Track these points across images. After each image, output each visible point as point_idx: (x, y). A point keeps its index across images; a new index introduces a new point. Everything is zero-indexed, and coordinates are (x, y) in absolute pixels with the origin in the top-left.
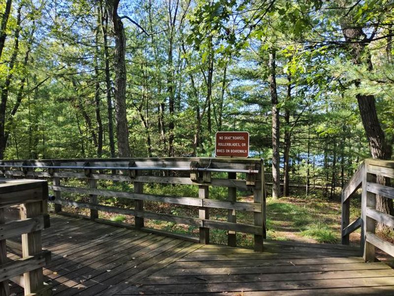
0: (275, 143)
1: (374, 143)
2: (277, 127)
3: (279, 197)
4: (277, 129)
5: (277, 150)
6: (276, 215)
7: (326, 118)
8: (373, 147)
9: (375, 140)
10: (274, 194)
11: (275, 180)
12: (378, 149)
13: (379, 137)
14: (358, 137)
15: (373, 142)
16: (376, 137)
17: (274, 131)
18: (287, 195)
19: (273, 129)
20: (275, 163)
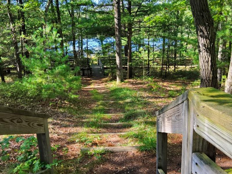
0: (117, 33)
1: (203, 32)
2: (118, 17)
3: (122, 81)
4: (119, 20)
5: (119, 39)
6: (113, 103)
7: (162, 8)
8: (201, 37)
9: (203, 29)
10: (118, 78)
11: (119, 67)
12: (206, 39)
13: (208, 25)
14: (187, 24)
15: (201, 31)
16: (205, 25)
17: (116, 21)
18: (131, 77)
19: (115, 19)
20: (118, 51)
